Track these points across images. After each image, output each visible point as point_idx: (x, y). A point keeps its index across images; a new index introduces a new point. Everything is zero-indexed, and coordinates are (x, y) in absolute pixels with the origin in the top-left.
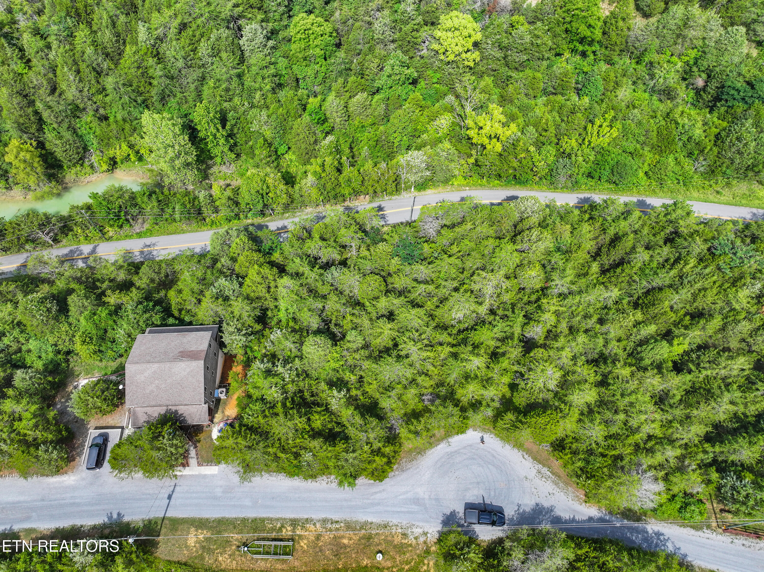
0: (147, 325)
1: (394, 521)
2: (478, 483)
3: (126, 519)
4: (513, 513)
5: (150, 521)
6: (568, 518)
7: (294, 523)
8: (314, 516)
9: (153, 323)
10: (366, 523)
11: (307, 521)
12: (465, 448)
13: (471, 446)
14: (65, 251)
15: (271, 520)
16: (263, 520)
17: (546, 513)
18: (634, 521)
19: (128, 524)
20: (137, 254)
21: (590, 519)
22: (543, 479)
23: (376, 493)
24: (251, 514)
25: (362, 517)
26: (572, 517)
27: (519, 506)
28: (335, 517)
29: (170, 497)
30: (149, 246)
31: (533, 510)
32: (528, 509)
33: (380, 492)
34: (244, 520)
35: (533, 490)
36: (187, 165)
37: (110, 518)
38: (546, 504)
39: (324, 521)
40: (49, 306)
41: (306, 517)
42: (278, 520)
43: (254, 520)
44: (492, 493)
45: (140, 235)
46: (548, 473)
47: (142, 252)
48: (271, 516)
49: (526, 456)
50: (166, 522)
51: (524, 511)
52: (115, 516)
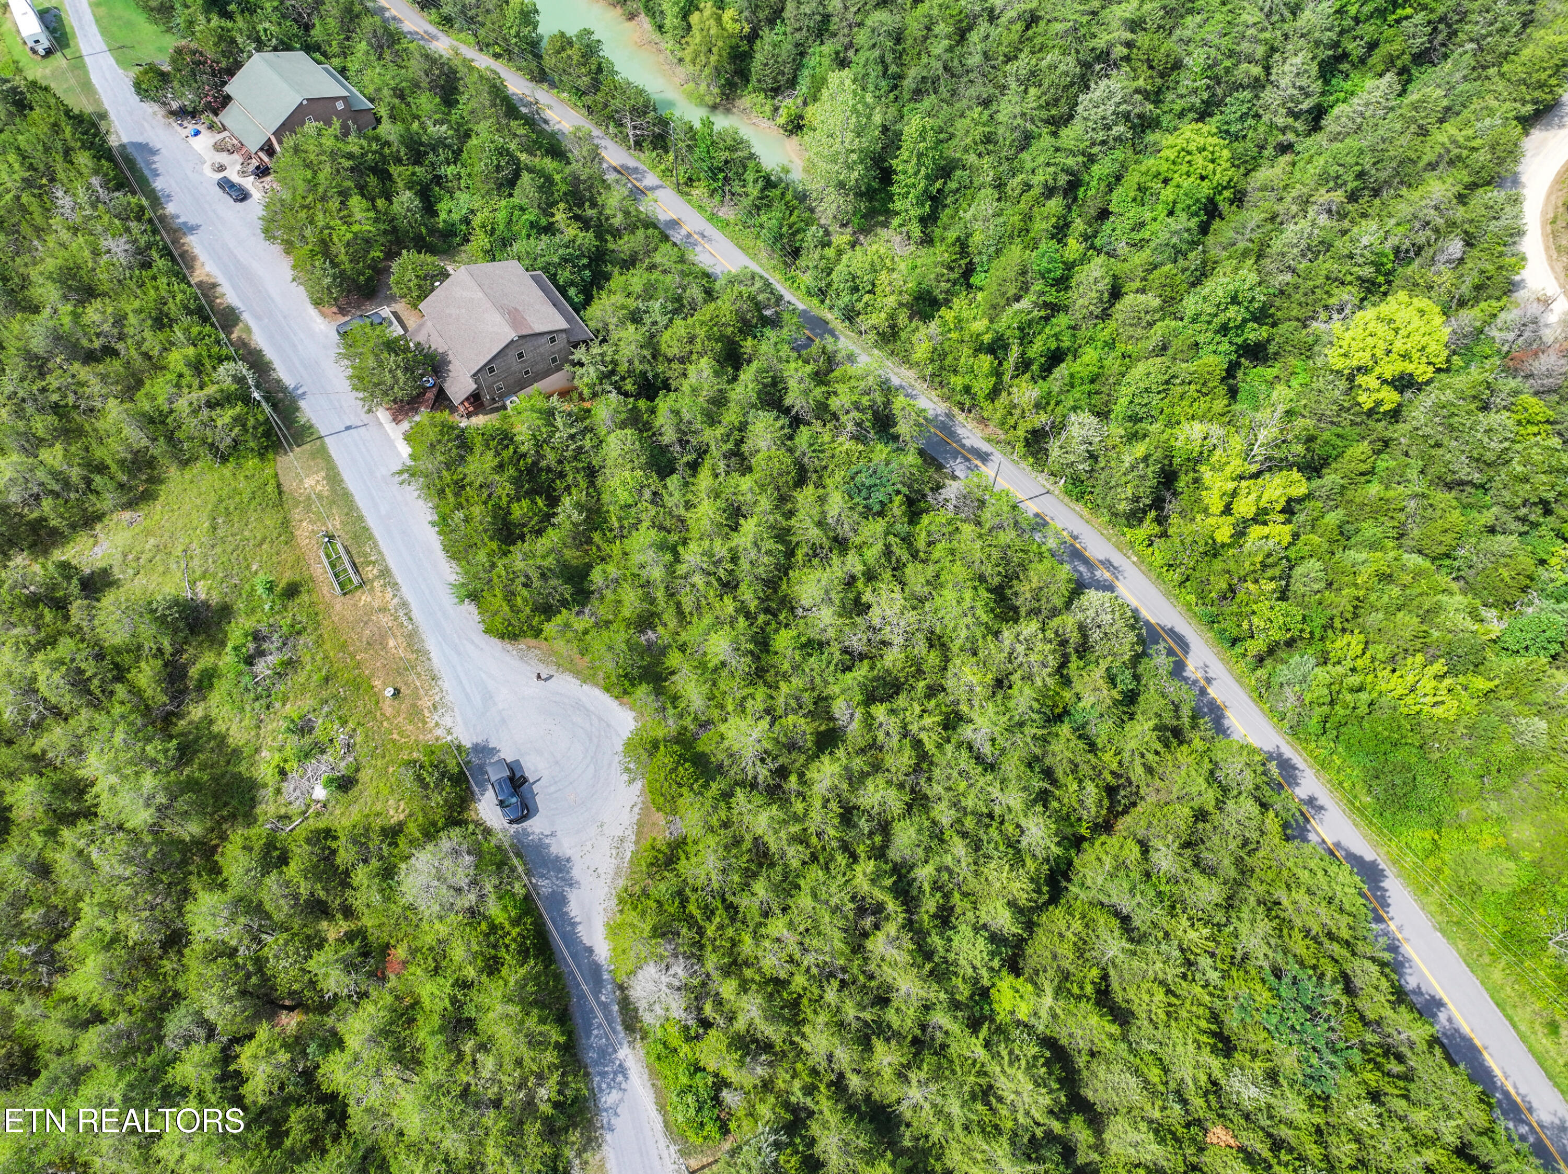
0: (545, 269)
1: (447, 683)
2: (557, 763)
3: (302, 404)
4: (537, 831)
5: (311, 427)
6: (572, 914)
7: (385, 573)
8: (404, 590)
9: (555, 275)
10: (426, 653)
11: (395, 586)
12: (600, 719)
13: (609, 726)
14: (632, 163)
15: (376, 545)
16: (371, 537)
17: (563, 879)
18: (624, 1022)
19: (297, 409)
20: (683, 232)
21: (590, 950)
22: (614, 852)
23: (472, 642)
24: (372, 522)
25: (431, 644)
26: (577, 920)
27: (553, 834)
28: (415, 614)
29: (348, 428)
30: (704, 236)
31: (557, 857)
32: (554, 850)
33: (477, 646)
34: (361, 518)
35: (589, 844)
36: (841, 185)
37: (296, 388)
38: (576, 872)
39: (404, 605)
40: (503, 163)
41: (399, 581)
42: (380, 552)
43: (366, 529)
44: (553, 789)
45: (713, 218)
46: (628, 855)
47: (689, 235)
48: (381, 543)
49: (636, 810)
50: (318, 442)
51: (548, 846)
52: (300, 392)
